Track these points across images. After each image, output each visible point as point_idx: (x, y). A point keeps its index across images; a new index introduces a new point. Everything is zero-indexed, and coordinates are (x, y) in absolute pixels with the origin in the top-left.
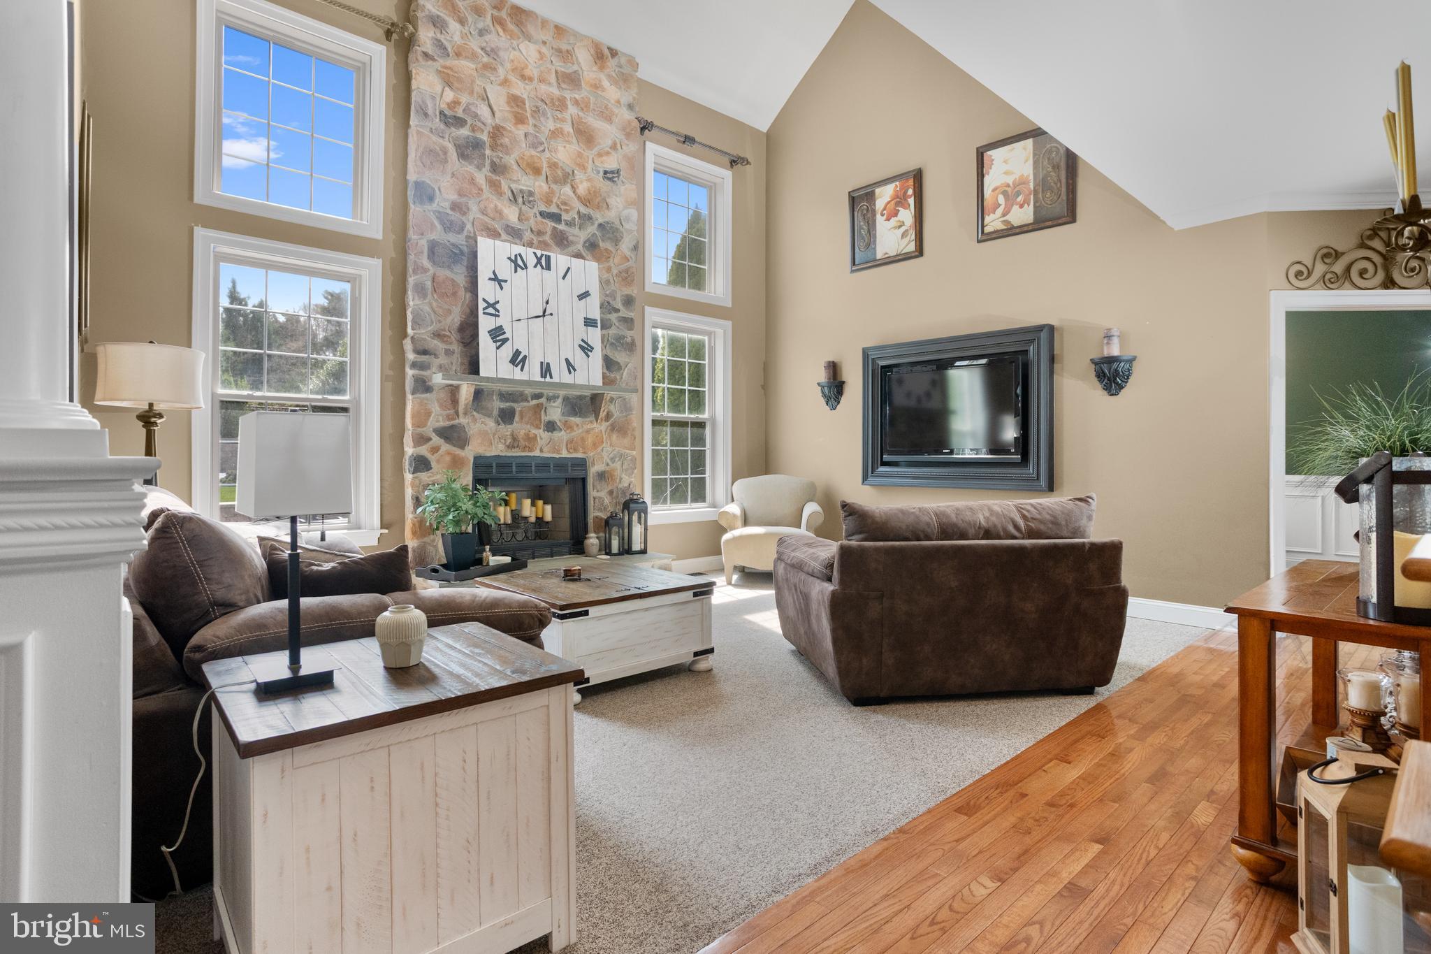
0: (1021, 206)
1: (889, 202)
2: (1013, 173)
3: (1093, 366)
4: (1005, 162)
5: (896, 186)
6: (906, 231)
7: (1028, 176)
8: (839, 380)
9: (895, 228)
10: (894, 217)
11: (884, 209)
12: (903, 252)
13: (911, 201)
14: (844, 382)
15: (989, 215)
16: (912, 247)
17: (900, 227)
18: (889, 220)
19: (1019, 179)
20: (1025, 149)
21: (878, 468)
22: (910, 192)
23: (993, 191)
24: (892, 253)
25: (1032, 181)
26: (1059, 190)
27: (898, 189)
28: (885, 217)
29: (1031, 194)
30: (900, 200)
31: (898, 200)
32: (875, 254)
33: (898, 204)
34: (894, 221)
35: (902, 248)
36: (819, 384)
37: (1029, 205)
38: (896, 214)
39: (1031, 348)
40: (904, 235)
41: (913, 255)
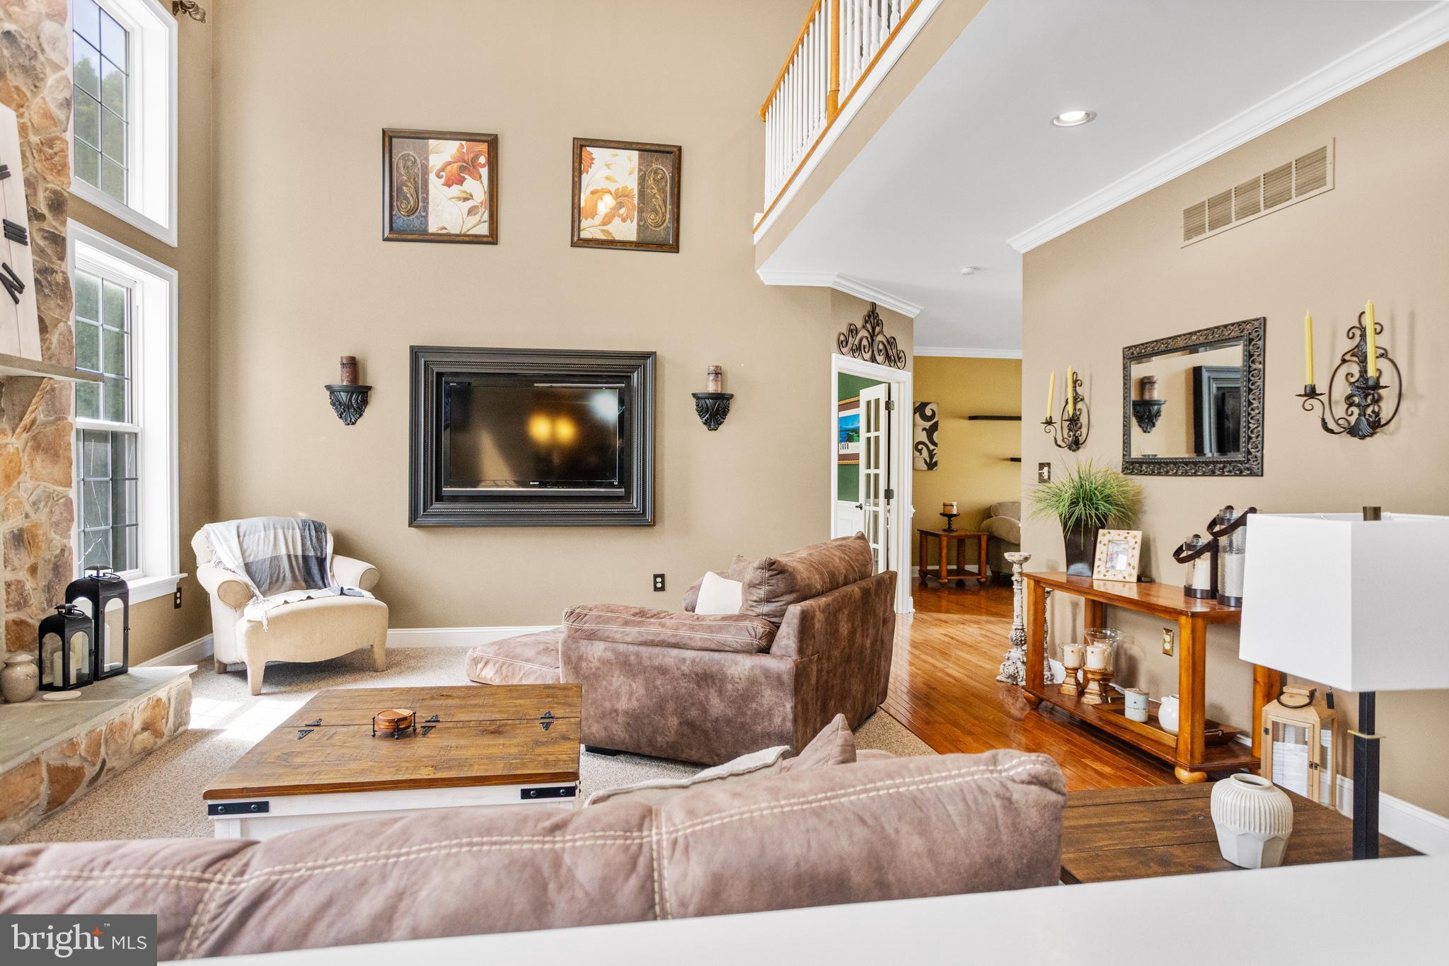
0: (624, 220)
1: (449, 163)
2: (615, 181)
3: (694, 401)
4: (608, 166)
5: (462, 145)
6: (475, 207)
7: (633, 190)
8: (361, 383)
9: (459, 199)
10: (457, 184)
11: (443, 169)
12: (471, 232)
13: (484, 172)
14: (370, 388)
15: (586, 219)
16: (483, 230)
17: (465, 199)
18: (449, 186)
19: (623, 190)
20: (630, 159)
21: (432, 504)
22: (482, 160)
23: (593, 193)
24: (455, 231)
25: (636, 196)
26: (664, 215)
27: (464, 150)
28: (443, 180)
29: (634, 210)
30: (466, 167)
31: (465, 164)
32: (427, 225)
33: (462, 169)
34: (456, 189)
35: (468, 227)
36: (328, 387)
37: (632, 221)
38: (461, 181)
39: (636, 374)
40: (471, 211)
41: (485, 239)
